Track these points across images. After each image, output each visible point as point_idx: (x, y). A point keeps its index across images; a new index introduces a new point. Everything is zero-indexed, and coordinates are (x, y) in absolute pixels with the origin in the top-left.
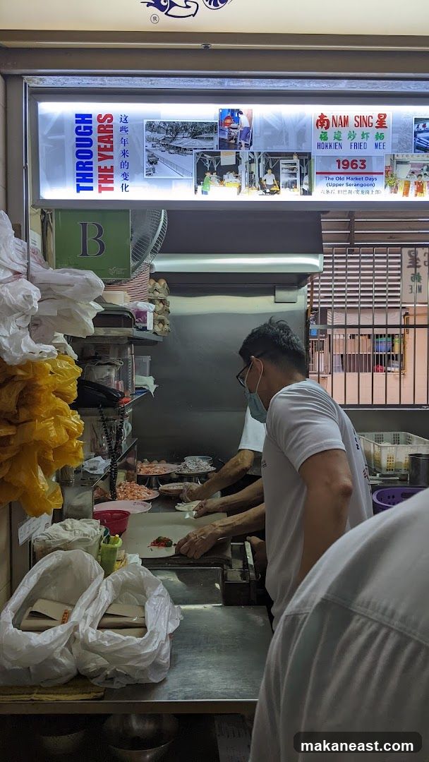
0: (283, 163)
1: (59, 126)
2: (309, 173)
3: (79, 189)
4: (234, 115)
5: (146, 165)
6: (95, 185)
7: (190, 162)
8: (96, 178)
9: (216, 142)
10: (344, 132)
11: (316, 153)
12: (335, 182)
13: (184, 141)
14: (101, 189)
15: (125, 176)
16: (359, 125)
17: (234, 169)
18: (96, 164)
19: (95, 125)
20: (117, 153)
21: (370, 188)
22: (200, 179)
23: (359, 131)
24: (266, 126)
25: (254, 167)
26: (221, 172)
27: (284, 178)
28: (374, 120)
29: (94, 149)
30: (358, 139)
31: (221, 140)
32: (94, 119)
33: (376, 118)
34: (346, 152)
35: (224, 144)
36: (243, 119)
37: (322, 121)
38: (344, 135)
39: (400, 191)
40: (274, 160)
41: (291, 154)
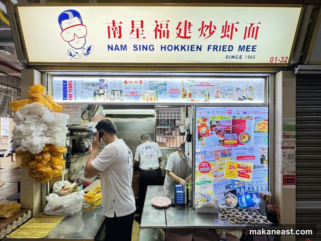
0: (116, 92)
1: (58, 84)
2: (122, 95)
3: (64, 99)
4: (103, 81)
5: (81, 93)
8: (68, 97)
9: (99, 87)
10: (131, 85)
11: (124, 90)
12: (129, 97)
13: (90, 87)
14: (69, 99)
15: (75, 96)
16: (135, 83)
17: (103, 94)
18: (68, 93)
20: (73, 90)
21: (138, 99)
22: (94, 97)
23: (135, 85)
24: (111, 83)
25: (108, 94)
26: (100, 94)
27: (116, 96)
28: (139, 82)
30: (135, 87)
31: (100, 87)
32: (68, 82)
33: (139, 81)
34: (132, 90)
35: (100, 88)
36: (105, 82)
37: (126, 82)
38: (131, 86)
39: (146, 100)
40: (113, 92)
41: (118, 90)
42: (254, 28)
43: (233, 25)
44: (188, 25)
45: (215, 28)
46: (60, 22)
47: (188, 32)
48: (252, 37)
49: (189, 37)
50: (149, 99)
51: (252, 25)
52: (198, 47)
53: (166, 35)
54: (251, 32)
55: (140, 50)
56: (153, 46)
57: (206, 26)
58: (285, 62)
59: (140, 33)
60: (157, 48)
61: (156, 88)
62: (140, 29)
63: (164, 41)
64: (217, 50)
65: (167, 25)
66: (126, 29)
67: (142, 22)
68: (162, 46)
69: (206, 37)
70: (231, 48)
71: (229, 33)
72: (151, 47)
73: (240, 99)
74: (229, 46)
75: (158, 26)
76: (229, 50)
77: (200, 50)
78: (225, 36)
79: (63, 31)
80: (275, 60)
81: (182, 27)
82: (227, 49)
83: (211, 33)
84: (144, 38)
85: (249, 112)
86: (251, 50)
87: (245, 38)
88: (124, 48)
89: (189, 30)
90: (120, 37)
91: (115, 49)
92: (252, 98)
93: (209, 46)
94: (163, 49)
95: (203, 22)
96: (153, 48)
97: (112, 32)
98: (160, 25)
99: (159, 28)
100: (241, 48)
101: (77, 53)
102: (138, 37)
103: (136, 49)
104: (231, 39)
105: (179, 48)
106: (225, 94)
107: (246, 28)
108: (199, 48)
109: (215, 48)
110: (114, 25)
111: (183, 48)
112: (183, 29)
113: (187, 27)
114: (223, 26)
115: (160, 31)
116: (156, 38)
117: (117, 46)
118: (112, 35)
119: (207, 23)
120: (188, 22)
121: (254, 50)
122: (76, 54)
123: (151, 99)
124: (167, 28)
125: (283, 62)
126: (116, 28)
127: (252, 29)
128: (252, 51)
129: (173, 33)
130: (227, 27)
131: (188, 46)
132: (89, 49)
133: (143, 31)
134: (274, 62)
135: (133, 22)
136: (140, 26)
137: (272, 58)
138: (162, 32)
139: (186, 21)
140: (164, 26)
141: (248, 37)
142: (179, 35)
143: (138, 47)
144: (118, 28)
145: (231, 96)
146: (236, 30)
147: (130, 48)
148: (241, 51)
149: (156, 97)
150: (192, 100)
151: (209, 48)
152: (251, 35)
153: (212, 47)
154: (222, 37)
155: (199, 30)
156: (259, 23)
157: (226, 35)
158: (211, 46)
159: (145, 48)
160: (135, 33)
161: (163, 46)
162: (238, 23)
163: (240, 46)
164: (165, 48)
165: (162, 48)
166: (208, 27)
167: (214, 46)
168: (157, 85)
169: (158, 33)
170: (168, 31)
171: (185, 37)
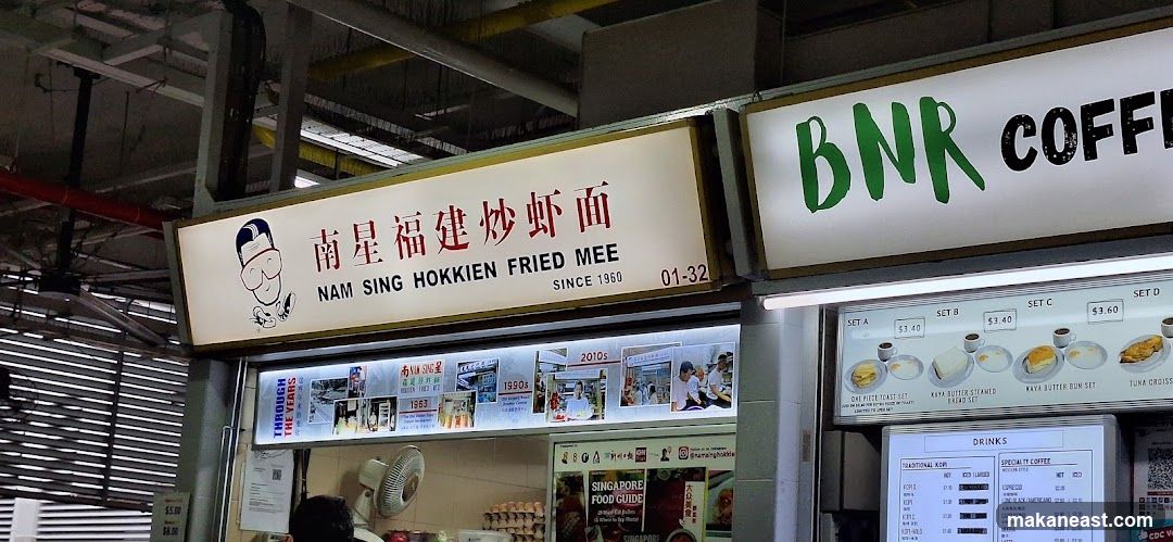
1: (270, 388)
2: (395, 414)
3: (276, 434)
5: (310, 415)
6: (283, 431)
7: (332, 409)
8: (284, 426)
10: (417, 377)
11: (400, 397)
12: (409, 419)
13: (330, 393)
14: (286, 434)
15: (298, 423)
16: (425, 372)
17: (353, 413)
18: (286, 415)
19: (287, 385)
20: (295, 407)
21: (429, 423)
22: (336, 422)
23: (425, 376)
27: (381, 418)
28: (434, 368)
29: (285, 404)
30: (424, 383)
32: (287, 382)
33: (435, 366)
34: (417, 394)
35: (352, 395)
36: (362, 372)
37: (405, 370)
38: (417, 381)
39: (446, 424)
40: (375, 405)
41: (386, 399)
42: (596, 198)
43: (548, 197)
44: (458, 216)
45: (513, 214)
46: (239, 250)
47: (459, 232)
48: (599, 222)
49: (465, 246)
50: (454, 421)
51: (589, 191)
52: (486, 265)
53: (419, 247)
54: (593, 210)
55: (376, 292)
56: (399, 277)
57: (492, 211)
58: (701, 279)
59: (371, 250)
60: (408, 281)
61: (472, 381)
62: (371, 242)
63: (419, 264)
64: (530, 271)
65: (418, 221)
66: (347, 244)
67: (372, 223)
68: (415, 274)
69: (499, 238)
70: (558, 257)
71: (546, 221)
72: (396, 280)
73: (691, 404)
74: (554, 255)
75: (401, 227)
76: (556, 267)
77: (494, 274)
78: (538, 229)
79: (244, 266)
80: (673, 277)
81: (447, 222)
82: (551, 264)
83: (508, 228)
84: (380, 260)
85: (695, 452)
86: (605, 257)
87: (583, 230)
88: (347, 289)
89: (462, 227)
90: (337, 267)
91: (333, 296)
92: (727, 398)
93: (510, 261)
94: (420, 283)
95: (485, 204)
96: (400, 283)
97: (322, 256)
98: (404, 225)
99: (404, 233)
100: (583, 256)
101: (268, 315)
102: (368, 262)
103: (368, 291)
104: (553, 235)
105: (450, 274)
106: (647, 390)
107: (579, 200)
108: (491, 270)
109: (525, 264)
110: (324, 242)
111: (457, 274)
112: (450, 228)
113: (457, 220)
114: (528, 206)
115: (406, 239)
116: (402, 257)
117: (334, 287)
118: (323, 263)
119: (494, 205)
120: (455, 209)
121: (613, 256)
122: (267, 318)
123: (458, 423)
124: (418, 230)
125: (698, 282)
126: (329, 246)
127: (591, 201)
128: (611, 259)
129: (432, 239)
130: (537, 206)
131: (468, 267)
132: (287, 303)
133: (375, 244)
134: (673, 284)
135: (355, 226)
136: (370, 233)
137: (665, 273)
138: (411, 242)
139: (451, 208)
140: (413, 226)
141: (590, 224)
142: (443, 245)
143: (372, 285)
144: (332, 245)
145: (664, 397)
146: (559, 212)
147: (358, 288)
148: (584, 263)
149: (469, 413)
150: (558, 417)
151: (511, 267)
152: (594, 218)
153: (517, 263)
154: (532, 234)
155: (482, 224)
156: (604, 184)
157: (540, 226)
158: (515, 260)
159: (385, 285)
160: (362, 251)
161: (419, 276)
162: (557, 192)
163: (578, 251)
164: (422, 279)
165: (417, 280)
166: (497, 212)
167: (521, 259)
168: (474, 374)
169: (404, 244)
170: (422, 237)
171: (457, 247)
